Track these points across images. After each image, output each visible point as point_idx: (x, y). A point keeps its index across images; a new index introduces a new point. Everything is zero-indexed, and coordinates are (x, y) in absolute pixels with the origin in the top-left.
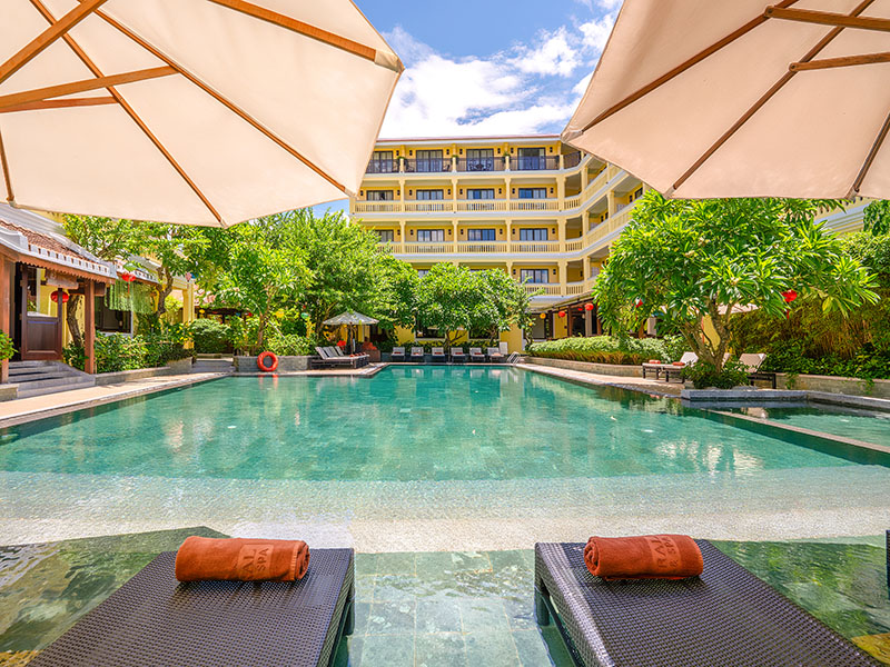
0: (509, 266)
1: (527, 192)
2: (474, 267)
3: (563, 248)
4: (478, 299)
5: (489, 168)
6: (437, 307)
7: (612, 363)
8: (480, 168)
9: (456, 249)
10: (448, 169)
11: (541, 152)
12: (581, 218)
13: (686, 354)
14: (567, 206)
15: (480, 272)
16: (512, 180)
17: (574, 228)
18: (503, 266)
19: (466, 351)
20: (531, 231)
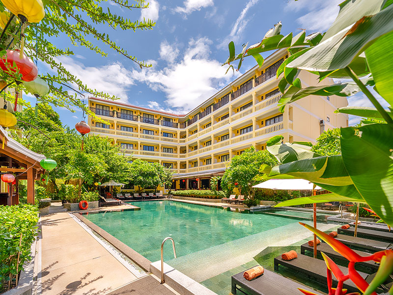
0: (160, 161)
1: (166, 134)
2: (150, 161)
3: (179, 156)
4: (155, 175)
5: (153, 123)
6: (141, 178)
7: (211, 198)
8: (148, 122)
9: (139, 153)
10: (136, 120)
11: (171, 120)
12: (186, 147)
13: (231, 195)
14: (181, 142)
15: (151, 163)
16: (162, 129)
17: (183, 150)
18: (158, 161)
19: (148, 195)
20: (167, 149)
